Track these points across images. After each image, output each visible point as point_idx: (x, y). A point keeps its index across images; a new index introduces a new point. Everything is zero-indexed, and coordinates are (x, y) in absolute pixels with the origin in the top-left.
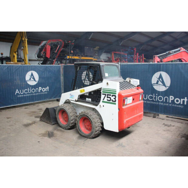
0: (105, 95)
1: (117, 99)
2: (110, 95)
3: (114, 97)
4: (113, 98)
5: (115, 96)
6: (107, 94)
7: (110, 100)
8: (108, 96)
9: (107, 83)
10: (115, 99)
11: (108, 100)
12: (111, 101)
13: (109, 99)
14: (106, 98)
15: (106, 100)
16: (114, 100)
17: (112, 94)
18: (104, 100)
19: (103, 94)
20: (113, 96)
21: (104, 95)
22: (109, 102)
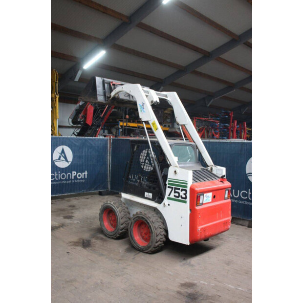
1: (188, 195)
2: (179, 189)
3: (184, 192)
4: (182, 193)
5: (186, 191)
6: (174, 187)
7: (178, 197)
8: (176, 190)
10: (185, 194)
11: (175, 196)
12: (180, 198)
13: (177, 195)
14: (173, 193)
15: (172, 196)
16: (184, 196)
17: (181, 188)
20: (182, 190)
22: (177, 199)
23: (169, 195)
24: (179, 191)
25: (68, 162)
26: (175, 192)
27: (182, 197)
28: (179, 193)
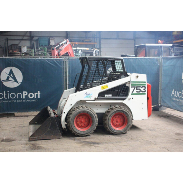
0: (135, 87)
2: (140, 87)
3: (144, 88)
4: (142, 89)
6: (136, 86)
7: (140, 92)
8: (138, 88)
10: (144, 89)
11: (137, 92)
12: (141, 92)
14: (135, 90)
15: (135, 92)
16: (144, 91)
17: (141, 86)
18: (134, 93)
19: (132, 87)
20: (142, 87)
23: (133, 92)
25: (18, 82)
26: (137, 89)
27: (142, 91)
28: (140, 89)
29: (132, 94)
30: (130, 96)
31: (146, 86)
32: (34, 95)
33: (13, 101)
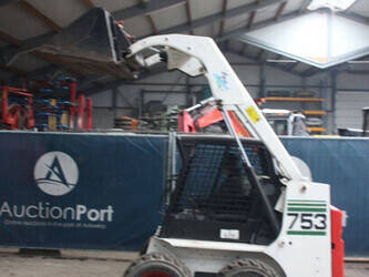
0: (296, 215)
2: (311, 215)
3: (322, 219)
4: (317, 221)
5: (324, 216)
6: (300, 213)
7: (310, 228)
8: (305, 218)
9: (304, 188)
10: (323, 222)
11: (303, 227)
12: (313, 229)
13: (307, 224)
14: (298, 223)
15: (298, 227)
16: (321, 225)
17: (315, 213)
18: (294, 229)
19: (290, 215)
20: (317, 216)
21: (294, 217)
22: (305, 232)
23: (291, 227)
24: (312, 218)
26: (303, 221)
27: (317, 227)
28: (311, 222)
29: (289, 233)
30: (283, 237)
31: (328, 214)
32: (100, 215)
33: (55, 224)
